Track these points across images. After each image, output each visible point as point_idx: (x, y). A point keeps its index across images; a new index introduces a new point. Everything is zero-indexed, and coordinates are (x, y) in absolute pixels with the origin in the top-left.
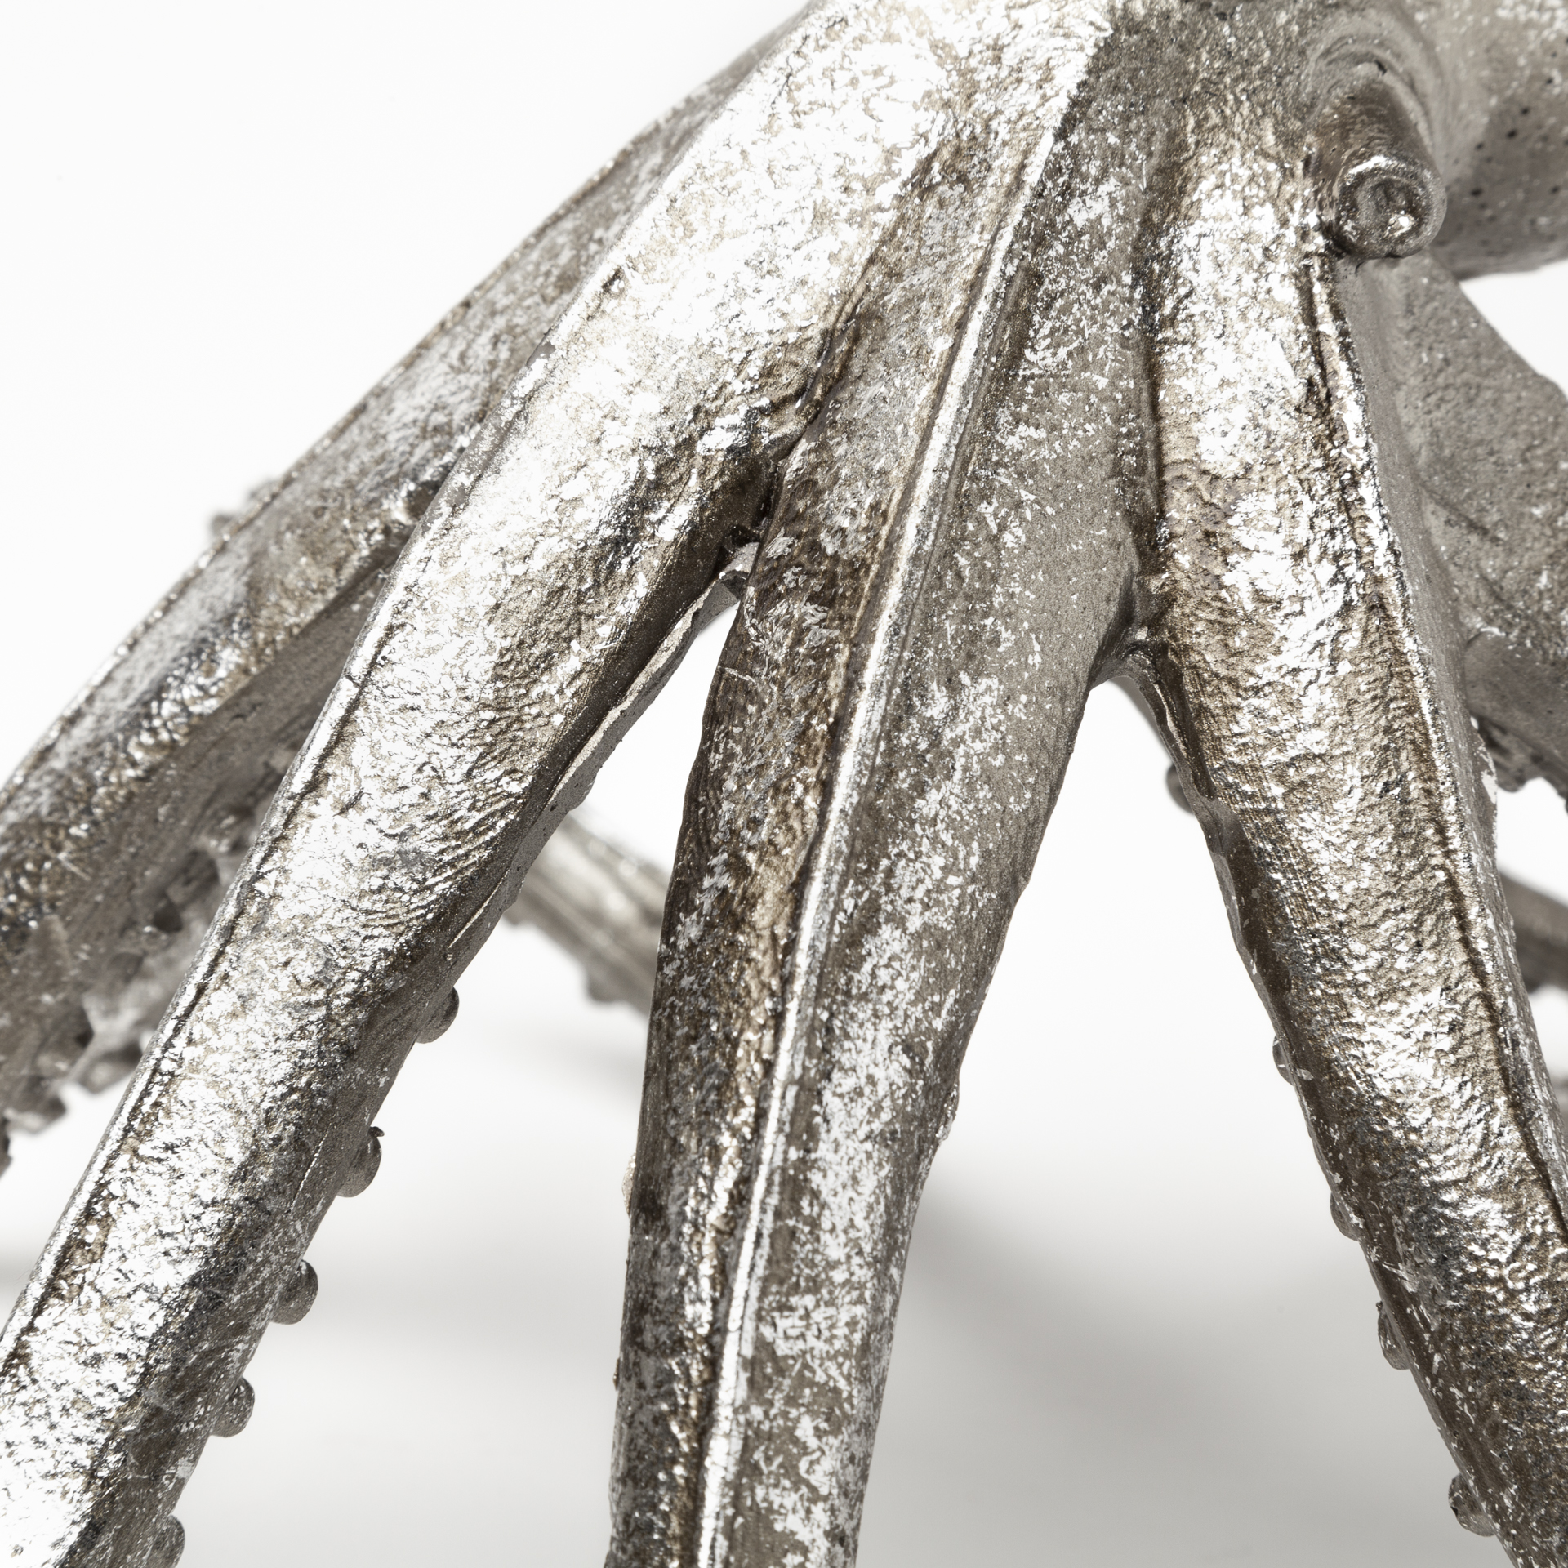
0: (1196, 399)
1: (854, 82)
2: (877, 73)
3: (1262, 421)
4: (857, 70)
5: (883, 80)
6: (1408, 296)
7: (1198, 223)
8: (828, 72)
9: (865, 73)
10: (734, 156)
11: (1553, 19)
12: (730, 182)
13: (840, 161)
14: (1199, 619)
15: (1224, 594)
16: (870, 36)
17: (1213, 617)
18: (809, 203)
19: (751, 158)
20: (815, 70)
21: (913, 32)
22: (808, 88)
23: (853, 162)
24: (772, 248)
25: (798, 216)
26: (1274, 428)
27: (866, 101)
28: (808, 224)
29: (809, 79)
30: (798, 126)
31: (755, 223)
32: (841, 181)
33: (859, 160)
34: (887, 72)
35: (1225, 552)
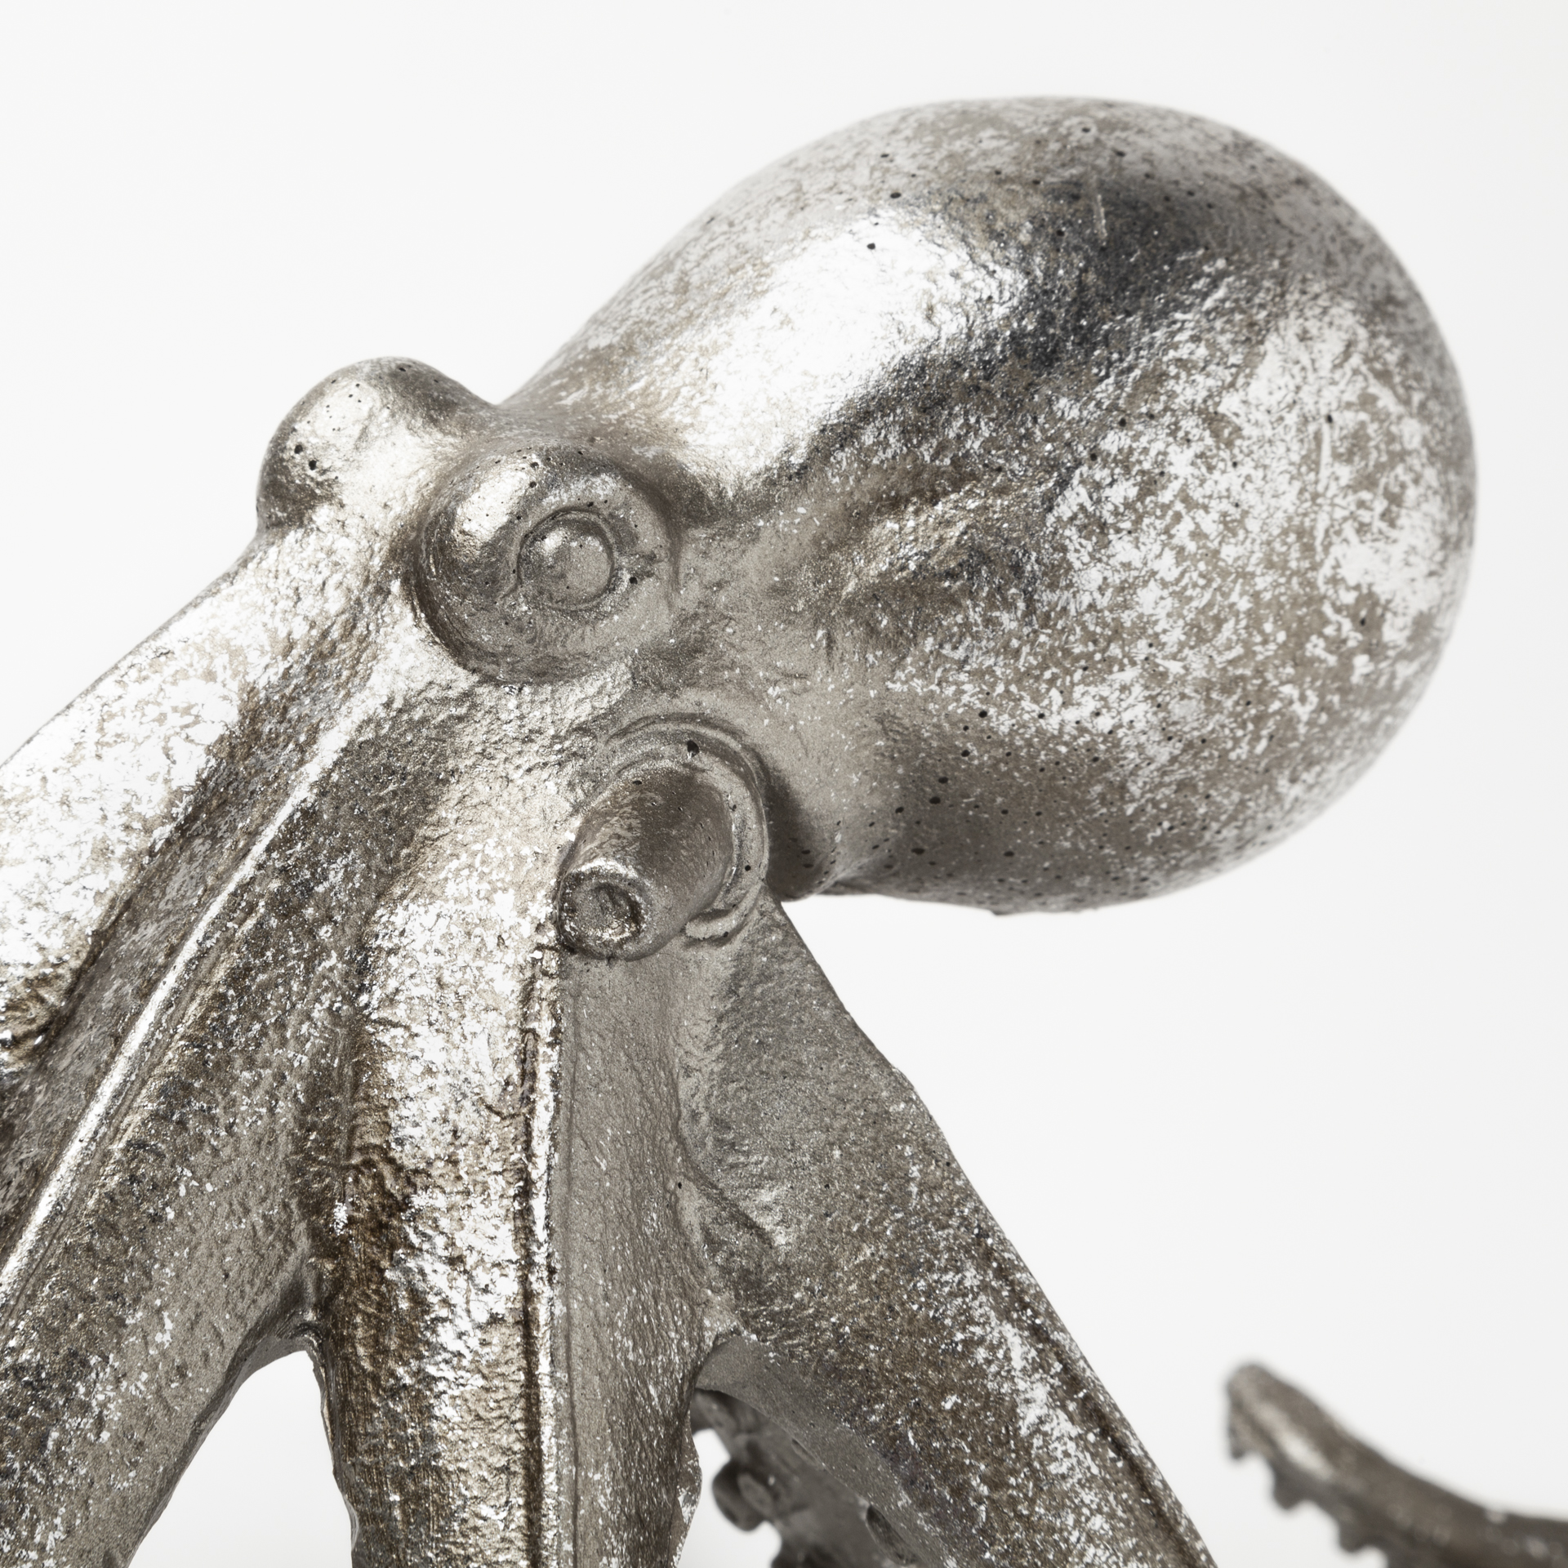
0: (397, 1085)
1: (161, 719)
2: (187, 711)
3: (452, 1116)
4: (166, 708)
5: (189, 719)
6: (735, 976)
7: (439, 903)
8: (141, 705)
9: (175, 710)
10: (35, 782)
11: (960, 692)
12: (23, 809)
13: (127, 799)
14: (358, 1311)
15: (383, 1288)
16: (191, 672)
17: (371, 1310)
18: (89, 838)
19: (49, 786)
20: (129, 701)
21: (229, 672)
22: (118, 719)
23: (139, 800)
24: (45, 880)
25: (76, 850)
26: (461, 1125)
27: (167, 739)
28: (83, 860)
29: (123, 710)
30: (99, 757)
31: (35, 852)
32: (124, 819)
33: (145, 799)
34: (194, 711)
35: (393, 1246)
